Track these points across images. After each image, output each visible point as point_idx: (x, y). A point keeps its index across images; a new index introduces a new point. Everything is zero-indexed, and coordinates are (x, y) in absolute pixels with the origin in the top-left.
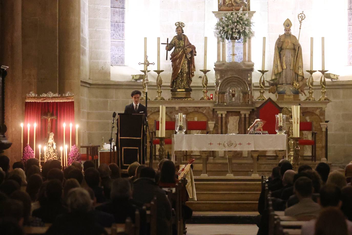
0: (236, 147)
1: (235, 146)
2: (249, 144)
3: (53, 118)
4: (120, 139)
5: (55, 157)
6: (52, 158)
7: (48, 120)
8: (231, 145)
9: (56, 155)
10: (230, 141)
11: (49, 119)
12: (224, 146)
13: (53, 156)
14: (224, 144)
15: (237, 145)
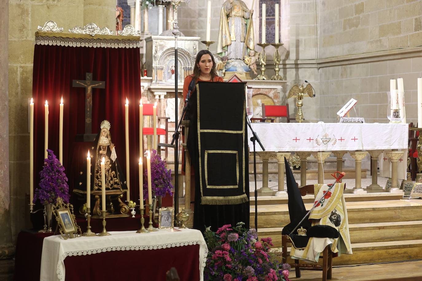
0: (336, 144)
1: (334, 144)
2: (355, 139)
3: (97, 85)
4: (201, 133)
5: (116, 181)
6: (110, 185)
7: (87, 92)
8: (328, 140)
9: (116, 177)
10: (326, 135)
11: (89, 89)
12: (317, 143)
13: (112, 179)
14: (316, 140)
15: (337, 141)
